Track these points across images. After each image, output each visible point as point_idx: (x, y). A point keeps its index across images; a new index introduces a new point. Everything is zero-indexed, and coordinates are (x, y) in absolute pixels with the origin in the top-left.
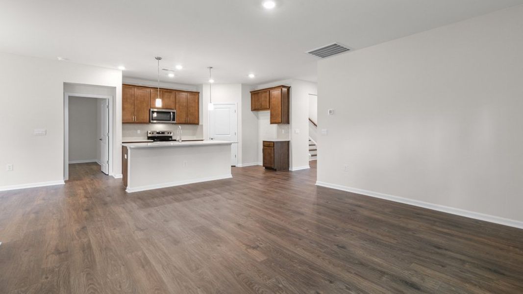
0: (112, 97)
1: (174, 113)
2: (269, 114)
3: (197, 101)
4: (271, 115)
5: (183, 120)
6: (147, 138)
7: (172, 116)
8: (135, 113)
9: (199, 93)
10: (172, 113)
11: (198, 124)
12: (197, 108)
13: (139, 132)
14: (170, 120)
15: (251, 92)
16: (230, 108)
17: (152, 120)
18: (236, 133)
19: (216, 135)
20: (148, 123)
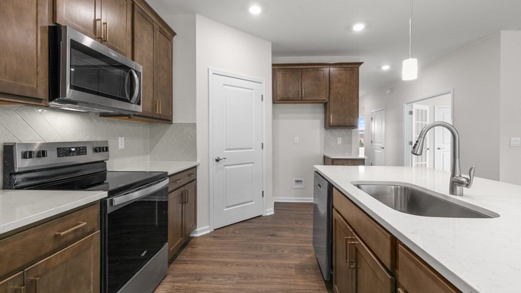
1: (138, 74)
5: (148, 105)
7: (137, 88)
9: (174, 35)
10: (136, 76)
11: (170, 121)
16: (252, 89)
17: (71, 87)
18: (262, 144)
19: (227, 150)
20: (40, 100)
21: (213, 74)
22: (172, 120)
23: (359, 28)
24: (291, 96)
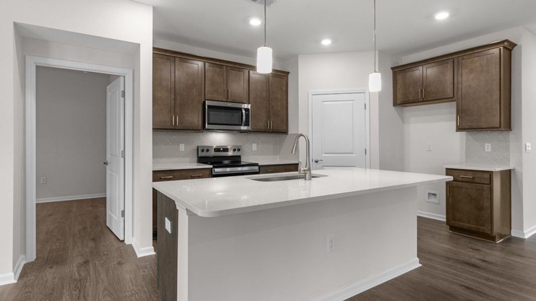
0: (132, 71)
1: (247, 110)
2: (454, 110)
3: (284, 88)
4: (458, 112)
5: (261, 125)
6: (196, 159)
7: (244, 117)
8: (177, 110)
9: (288, 73)
10: (244, 111)
11: (285, 132)
12: (285, 102)
13: (182, 147)
14: (241, 125)
15: (392, 69)
16: (353, 100)
17: (208, 124)
18: (366, 149)
19: (325, 153)
20: (200, 130)
21: (313, 95)
22: (288, 132)
23: (442, 16)
24: (411, 98)
